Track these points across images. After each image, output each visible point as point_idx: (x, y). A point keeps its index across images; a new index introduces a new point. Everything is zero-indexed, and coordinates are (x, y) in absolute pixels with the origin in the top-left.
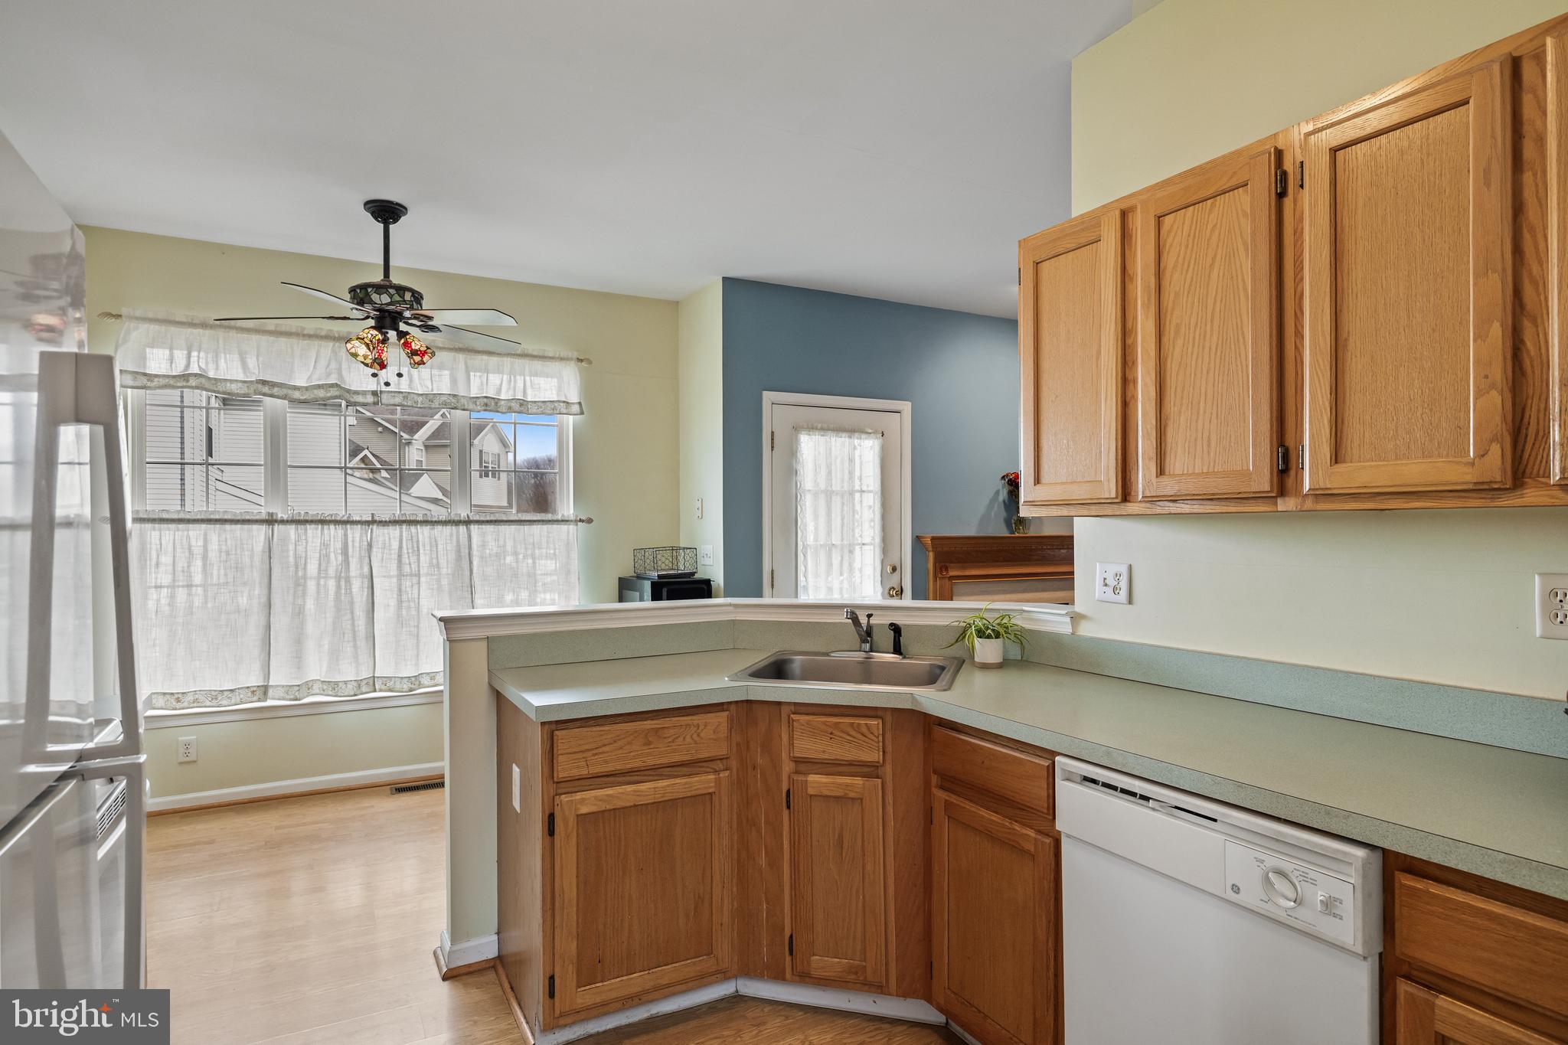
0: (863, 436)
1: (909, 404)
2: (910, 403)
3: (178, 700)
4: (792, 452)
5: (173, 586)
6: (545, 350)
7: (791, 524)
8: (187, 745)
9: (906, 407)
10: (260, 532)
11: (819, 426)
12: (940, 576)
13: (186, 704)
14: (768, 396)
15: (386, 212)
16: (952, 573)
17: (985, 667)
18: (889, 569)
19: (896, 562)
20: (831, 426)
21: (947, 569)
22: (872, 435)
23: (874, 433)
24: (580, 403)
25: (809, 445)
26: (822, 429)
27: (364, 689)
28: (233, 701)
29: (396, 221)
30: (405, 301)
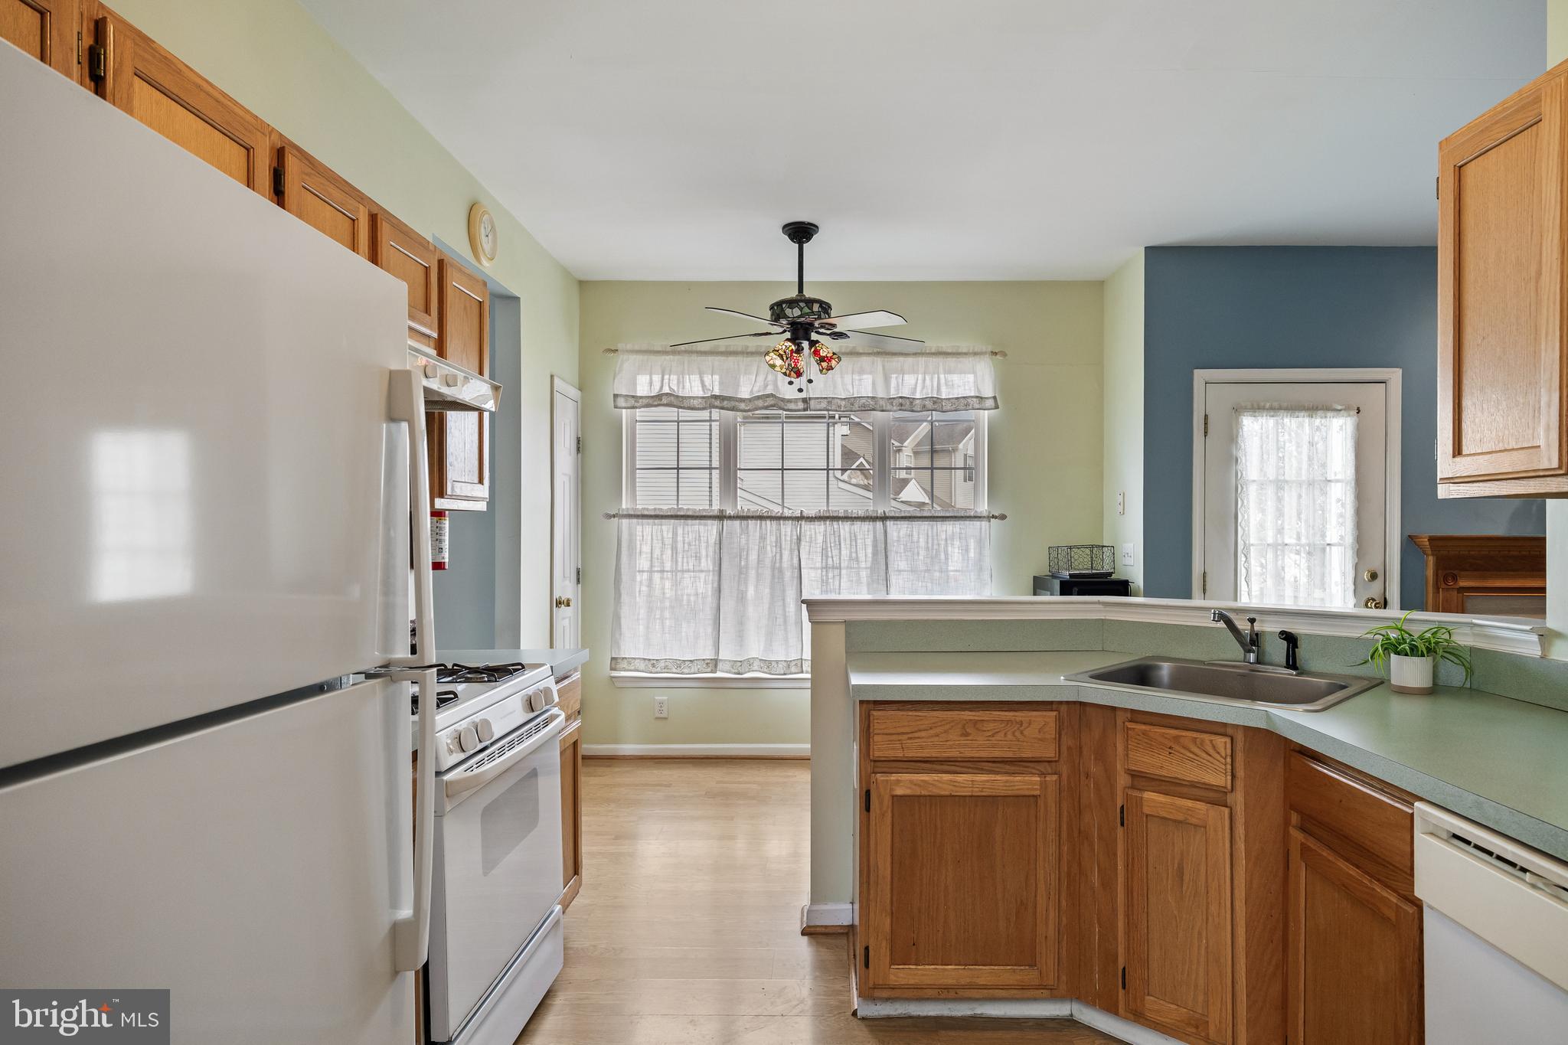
0: (1329, 414)
1: (1399, 372)
2: (1401, 370)
3: (653, 665)
4: (1232, 437)
5: (651, 571)
6: (958, 347)
7: (1229, 519)
8: (661, 703)
9: (1395, 376)
10: (713, 527)
11: (1268, 405)
12: (1444, 586)
13: (659, 669)
14: (1200, 375)
15: (801, 232)
16: (1463, 583)
17: (1403, 692)
18: (1366, 576)
19: (1377, 566)
20: (1285, 405)
21: (1455, 578)
22: (1343, 412)
23: (1345, 410)
24: (995, 398)
25: (1254, 429)
26: (1272, 408)
27: (793, 669)
28: (692, 671)
29: (809, 239)
30: (813, 312)
